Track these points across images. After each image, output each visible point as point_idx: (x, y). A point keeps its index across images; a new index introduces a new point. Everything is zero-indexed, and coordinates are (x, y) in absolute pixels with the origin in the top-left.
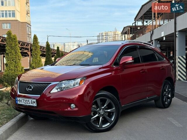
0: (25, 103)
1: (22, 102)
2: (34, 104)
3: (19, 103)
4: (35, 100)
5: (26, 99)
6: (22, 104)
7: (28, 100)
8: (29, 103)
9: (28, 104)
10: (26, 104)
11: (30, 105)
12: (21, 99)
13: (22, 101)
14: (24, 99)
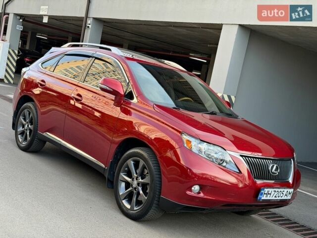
0: (275, 197)
1: (271, 196)
2: (289, 196)
3: (264, 198)
4: (291, 190)
5: (279, 190)
6: (271, 198)
7: (282, 190)
8: (282, 195)
9: (280, 198)
10: (277, 198)
11: (283, 198)
12: (270, 190)
13: (273, 193)
14: (277, 190)
